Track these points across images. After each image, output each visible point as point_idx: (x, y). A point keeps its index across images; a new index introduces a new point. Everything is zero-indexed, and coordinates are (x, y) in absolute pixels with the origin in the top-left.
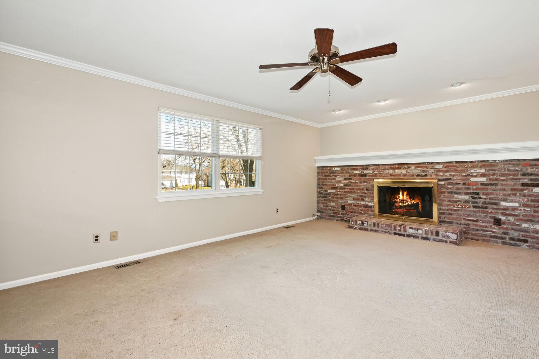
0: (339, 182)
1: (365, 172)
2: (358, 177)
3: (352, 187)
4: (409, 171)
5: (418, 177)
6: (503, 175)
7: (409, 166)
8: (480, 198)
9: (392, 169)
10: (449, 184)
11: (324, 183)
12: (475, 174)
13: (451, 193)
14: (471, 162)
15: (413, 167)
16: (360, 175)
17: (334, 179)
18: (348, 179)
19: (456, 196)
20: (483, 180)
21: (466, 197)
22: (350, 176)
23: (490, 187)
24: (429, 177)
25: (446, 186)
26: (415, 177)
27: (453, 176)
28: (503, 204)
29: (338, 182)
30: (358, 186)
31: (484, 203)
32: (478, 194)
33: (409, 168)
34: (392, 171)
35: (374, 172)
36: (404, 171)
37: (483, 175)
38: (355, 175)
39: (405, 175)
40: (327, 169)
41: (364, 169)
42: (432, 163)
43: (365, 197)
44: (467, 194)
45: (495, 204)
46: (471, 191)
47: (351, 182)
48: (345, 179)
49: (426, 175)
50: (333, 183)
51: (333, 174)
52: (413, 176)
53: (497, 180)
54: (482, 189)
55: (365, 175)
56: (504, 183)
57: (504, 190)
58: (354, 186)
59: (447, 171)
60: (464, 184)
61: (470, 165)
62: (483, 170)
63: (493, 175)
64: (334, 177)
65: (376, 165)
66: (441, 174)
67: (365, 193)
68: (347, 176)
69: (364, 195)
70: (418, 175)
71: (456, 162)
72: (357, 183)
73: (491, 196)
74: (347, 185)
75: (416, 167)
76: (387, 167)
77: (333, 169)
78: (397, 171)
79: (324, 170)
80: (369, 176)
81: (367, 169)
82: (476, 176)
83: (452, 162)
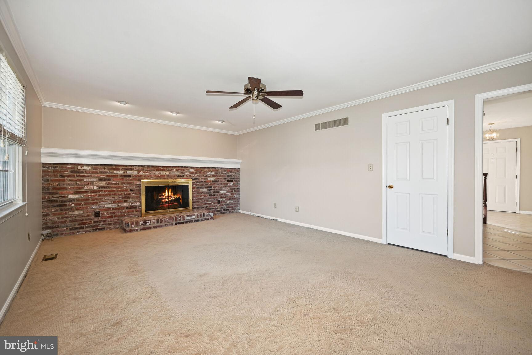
0: (92, 183)
1: (129, 172)
2: (119, 178)
3: (110, 189)
4: (172, 173)
5: (178, 178)
6: (221, 176)
7: (172, 168)
8: (212, 189)
9: (157, 170)
10: (197, 182)
11: (58, 187)
12: (210, 176)
13: (198, 188)
14: (208, 168)
15: (175, 170)
16: (122, 176)
17: (81, 180)
18: (105, 180)
19: (201, 190)
20: (213, 179)
21: (206, 190)
22: (107, 176)
23: (216, 183)
24: (185, 177)
25: (196, 183)
26: (176, 177)
27: (199, 176)
28: (221, 192)
29: (87, 185)
30: (119, 187)
31: (214, 192)
32: (211, 187)
33: (171, 170)
34: (157, 172)
35: (139, 173)
36: (167, 173)
37: (213, 176)
38: (116, 176)
39: (168, 176)
40: (65, 167)
41: (127, 169)
42: (187, 167)
43: (129, 198)
44: (206, 188)
45: (218, 192)
46: (208, 186)
47: (109, 184)
48: (100, 180)
49: (184, 176)
50: (78, 185)
51: (78, 174)
52: (174, 176)
53: (218, 178)
54: (213, 184)
55: (129, 176)
56: (221, 180)
57: (221, 184)
58: (115, 188)
59: (196, 173)
60: (205, 182)
61: (208, 170)
62: (213, 173)
63: (217, 176)
64: (80, 178)
65: (142, 166)
66: (193, 175)
67: (129, 194)
68: (103, 176)
69: (127, 196)
70: (178, 176)
71: (201, 167)
72: (118, 184)
73: (217, 188)
74: (103, 187)
75: (177, 170)
76: (153, 168)
77: (79, 167)
78: (162, 172)
79: (59, 169)
80: (133, 177)
81: (131, 169)
82: (210, 177)
83: (198, 167)
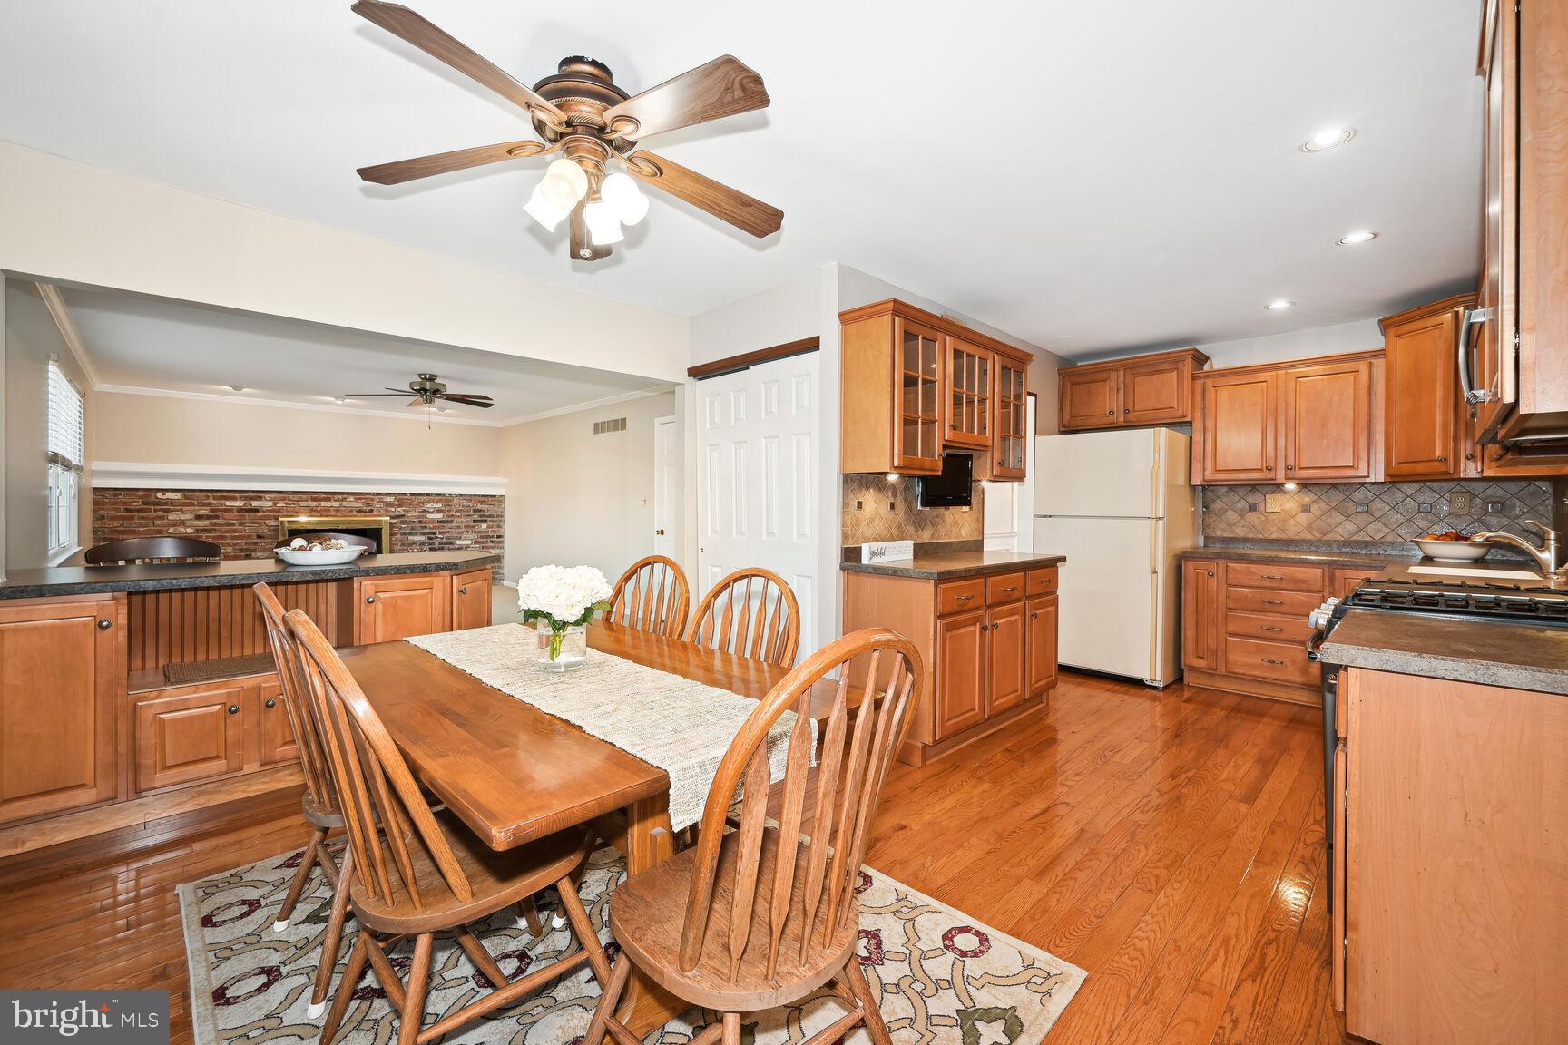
0: (183, 523)
1: (255, 504)
2: (236, 514)
3: (218, 534)
4: (345, 504)
5: (359, 514)
6: (458, 511)
7: (345, 496)
8: (437, 538)
9: (314, 500)
10: (403, 523)
11: (121, 529)
12: (431, 510)
13: (405, 534)
14: (428, 495)
15: (352, 498)
16: (240, 510)
17: (162, 518)
18: (208, 517)
19: (410, 538)
20: (440, 516)
21: (422, 538)
22: (212, 511)
23: (446, 525)
24: (375, 513)
25: (399, 525)
26: (355, 513)
27: (407, 512)
28: (458, 542)
29: (174, 525)
30: (235, 531)
31: (441, 543)
32: (434, 533)
33: (344, 499)
34: (313, 504)
35: (275, 505)
36: (336, 504)
37: (439, 511)
38: (229, 510)
39: (337, 511)
40: (135, 495)
41: (252, 499)
42: (379, 494)
43: (254, 550)
44: (423, 534)
45: (451, 543)
46: (428, 530)
47: (215, 524)
48: (199, 517)
49: (371, 511)
50: (158, 526)
51: (158, 507)
52: (351, 511)
53: (452, 516)
54: (439, 527)
55: (256, 510)
56: (458, 520)
57: (459, 527)
58: (227, 532)
59: (400, 506)
60: (420, 522)
61: (427, 498)
62: (439, 505)
63: (449, 511)
64: (161, 514)
65: (281, 492)
66: (393, 509)
67: (256, 544)
68: (204, 511)
69: (252, 547)
70: (359, 511)
71: (411, 494)
72: (234, 525)
73: (447, 535)
74: (203, 531)
75: (357, 499)
76: (304, 497)
77: (159, 495)
78: (323, 504)
79: (121, 498)
80: (264, 512)
81: (260, 498)
82: (432, 512)
83: (406, 494)
